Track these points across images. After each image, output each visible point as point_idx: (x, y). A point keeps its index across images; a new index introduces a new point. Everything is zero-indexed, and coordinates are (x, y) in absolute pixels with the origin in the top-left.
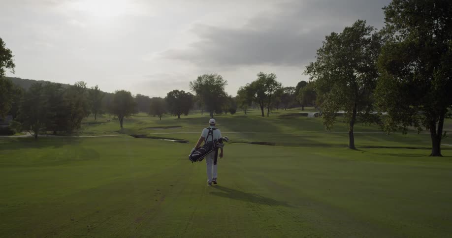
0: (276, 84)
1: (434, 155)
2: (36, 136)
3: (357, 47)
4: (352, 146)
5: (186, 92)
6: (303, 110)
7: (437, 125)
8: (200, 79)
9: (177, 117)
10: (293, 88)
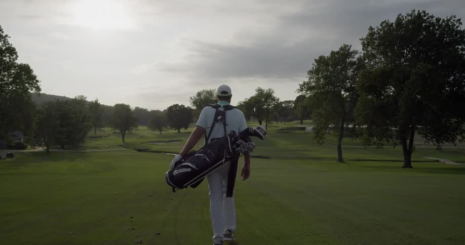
0: (274, 99)
1: (405, 167)
2: (48, 150)
3: (345, 69)
4: (341, 160)
5: (186, 107)
6: (302, 123)
7: (408, 141)
8: (199, 94)
9: (177, 131)
10: (292, 101)
